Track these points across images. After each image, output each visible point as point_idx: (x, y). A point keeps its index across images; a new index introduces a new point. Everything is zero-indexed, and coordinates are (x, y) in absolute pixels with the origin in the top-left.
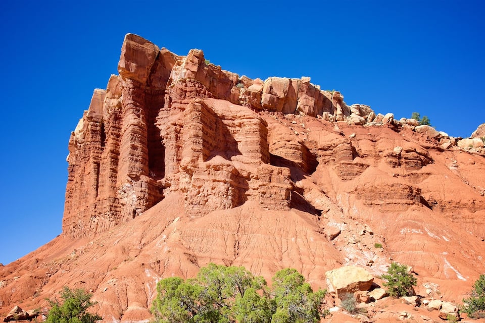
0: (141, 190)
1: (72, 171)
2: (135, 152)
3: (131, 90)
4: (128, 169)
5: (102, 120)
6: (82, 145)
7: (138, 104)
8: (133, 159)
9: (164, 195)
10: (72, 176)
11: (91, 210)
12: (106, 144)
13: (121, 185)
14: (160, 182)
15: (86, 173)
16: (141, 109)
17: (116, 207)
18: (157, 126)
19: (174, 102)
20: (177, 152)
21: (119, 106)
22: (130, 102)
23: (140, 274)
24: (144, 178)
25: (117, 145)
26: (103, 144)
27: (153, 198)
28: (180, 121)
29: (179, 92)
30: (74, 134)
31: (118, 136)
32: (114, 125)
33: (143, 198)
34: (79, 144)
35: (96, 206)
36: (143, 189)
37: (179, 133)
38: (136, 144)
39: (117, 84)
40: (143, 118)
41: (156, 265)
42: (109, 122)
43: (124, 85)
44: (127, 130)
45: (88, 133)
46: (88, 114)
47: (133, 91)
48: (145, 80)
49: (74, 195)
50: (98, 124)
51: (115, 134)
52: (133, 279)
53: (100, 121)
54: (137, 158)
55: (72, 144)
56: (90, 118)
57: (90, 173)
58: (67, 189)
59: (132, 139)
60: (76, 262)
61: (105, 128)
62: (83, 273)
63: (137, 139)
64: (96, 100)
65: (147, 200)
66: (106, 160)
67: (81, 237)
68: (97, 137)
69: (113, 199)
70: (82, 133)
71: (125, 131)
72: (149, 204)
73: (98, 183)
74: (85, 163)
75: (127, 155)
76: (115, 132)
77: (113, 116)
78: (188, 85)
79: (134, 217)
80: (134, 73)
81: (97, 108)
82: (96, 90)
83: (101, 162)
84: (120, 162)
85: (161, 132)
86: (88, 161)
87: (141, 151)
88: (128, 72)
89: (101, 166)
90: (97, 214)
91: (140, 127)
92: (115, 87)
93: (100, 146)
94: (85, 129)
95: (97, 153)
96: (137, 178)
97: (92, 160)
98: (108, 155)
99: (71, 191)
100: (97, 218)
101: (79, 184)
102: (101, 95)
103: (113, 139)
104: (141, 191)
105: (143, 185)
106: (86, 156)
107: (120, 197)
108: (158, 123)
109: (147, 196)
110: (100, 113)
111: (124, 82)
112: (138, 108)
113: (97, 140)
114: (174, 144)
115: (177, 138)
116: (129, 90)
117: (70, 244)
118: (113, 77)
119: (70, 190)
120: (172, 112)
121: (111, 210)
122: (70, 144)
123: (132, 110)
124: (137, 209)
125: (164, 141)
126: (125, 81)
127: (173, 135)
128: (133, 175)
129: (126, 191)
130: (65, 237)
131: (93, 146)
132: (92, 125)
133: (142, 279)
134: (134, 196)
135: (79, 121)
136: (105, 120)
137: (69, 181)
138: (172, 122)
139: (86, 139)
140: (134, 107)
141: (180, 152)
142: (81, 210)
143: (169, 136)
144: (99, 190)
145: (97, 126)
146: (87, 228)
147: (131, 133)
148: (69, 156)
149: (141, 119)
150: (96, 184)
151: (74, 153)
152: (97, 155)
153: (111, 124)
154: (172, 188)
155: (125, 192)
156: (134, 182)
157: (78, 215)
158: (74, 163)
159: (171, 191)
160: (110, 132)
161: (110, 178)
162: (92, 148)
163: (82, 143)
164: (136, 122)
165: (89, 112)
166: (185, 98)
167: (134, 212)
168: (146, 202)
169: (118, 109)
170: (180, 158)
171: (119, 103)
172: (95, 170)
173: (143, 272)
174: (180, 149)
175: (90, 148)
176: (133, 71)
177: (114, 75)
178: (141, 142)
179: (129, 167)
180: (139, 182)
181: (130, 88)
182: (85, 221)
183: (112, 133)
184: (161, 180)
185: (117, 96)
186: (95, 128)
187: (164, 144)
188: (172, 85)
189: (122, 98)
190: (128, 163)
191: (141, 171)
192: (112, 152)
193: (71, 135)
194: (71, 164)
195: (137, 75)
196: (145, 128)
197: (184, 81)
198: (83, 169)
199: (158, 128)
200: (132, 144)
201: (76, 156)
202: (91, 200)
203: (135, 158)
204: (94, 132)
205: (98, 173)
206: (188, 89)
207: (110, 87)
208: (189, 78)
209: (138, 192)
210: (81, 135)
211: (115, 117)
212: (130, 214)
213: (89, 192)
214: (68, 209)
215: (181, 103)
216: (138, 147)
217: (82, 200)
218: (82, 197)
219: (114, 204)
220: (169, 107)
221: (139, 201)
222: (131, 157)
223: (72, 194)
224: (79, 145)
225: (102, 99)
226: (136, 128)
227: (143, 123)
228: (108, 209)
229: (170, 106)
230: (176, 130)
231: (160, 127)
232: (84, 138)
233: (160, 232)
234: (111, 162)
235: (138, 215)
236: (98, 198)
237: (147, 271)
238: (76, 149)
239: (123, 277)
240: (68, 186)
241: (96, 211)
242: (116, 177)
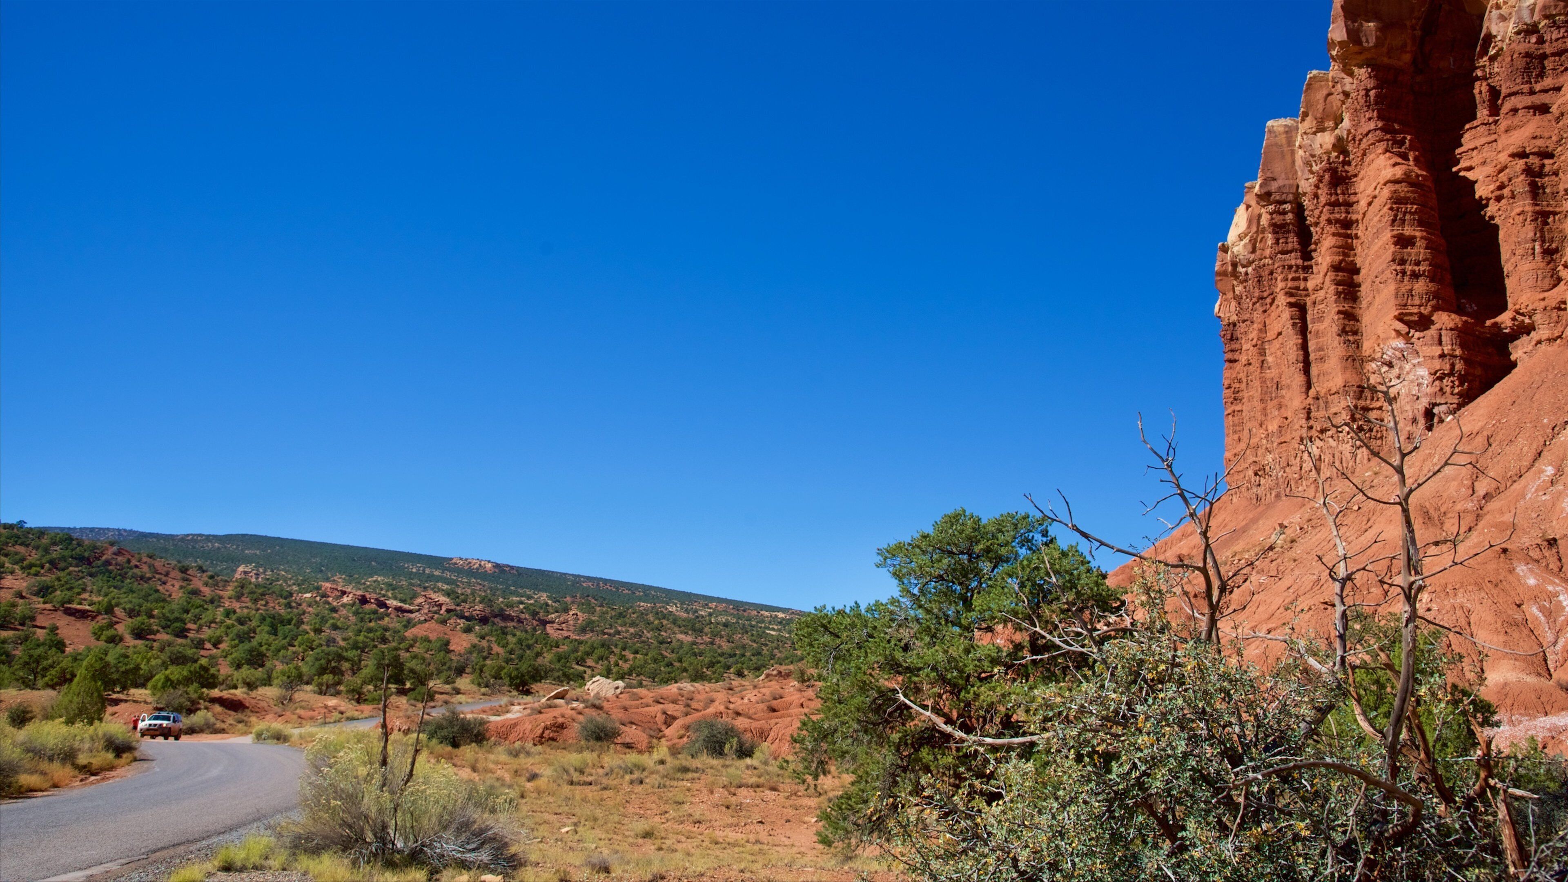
0: (1439, 352)
1: (1232, 339)
2: (1409, 254)
3: (1372, 93)
4: (1393, 302)
5: (1297, 196)
6: (1250, 270)
7: (1396, 126)
8: (1404, 273)
9: (1513, 358)
10: (1232, 351)
11: (1297, 426)
12: (1314, 254)
13: (1377, 349)
14: (1496, 324)
15: (1271, 335)
16: (1409, 137)
17: (1366, 409)
18: (1462, 174)
19: (1510, 95)
20: (1542, 231)
21: (1340, 146)
22: (1372, 125)
23: (1501, 577)
24: (1444, 320)
25: (1346, 248)
26: (1307, 255)
27: (1478, 372)
28: (1539, 143)
29: (1520, 63)
30: (1225, 249)
31: (1347, 224)
32: (1333, 199)
33: (1451, 374)
34: (1243, 266)
35: (1309, 412)
36: (1447, 349)
37: (1541, 174)
38: (1408, 231)
39: (1325, 92)
40: (1416, 159)
41: (1547, 553)
42: (1316, 196)
43: (1348, 88)
44: (1376, 200)
45: (1260, 236)
46: (1257, 187)
47: (1376, 96)
48: (1407, 57)
49: (1245, 394)
50: (1288, 207)
51: (1337, 221)
52: (1483, 594)
53: (1290, 197)
54: (1416, 268)
55: (1224, 274)
56: (1265, 197)
57: (1280, 334)
58: (1226, 383)
59: (1394, 221)
60: (1292, 554)
61: (1306, 213)
62: (1319, 580)
63: (1407, 217)
64: (1275, 148)
65: (1462, 379)
66: (1321, 294)
67: (1278, 496)
68: (1290, 240)
69: (1355, 388)
70: (1247, 240)
71: (1370, 204)
72: (1469, 389)
73: (1306, 354)
74: (1265, 311)
75: (1385, 266)
76: (1338, 216)
77: (1327, 177)
78: (1547, 37)
79: (1430, 428)
80: (1376, 46)
81: (1278, 168)
82: (1270, 123)
83: (1309, 301)
84: (1365, 290)
85: (1476, 186)
86: (1271, 304)
87: (1426, 248)
88: (1357, 48)
89: (1310, 312)
90: (1314, 433)
91: (1411, 184)
92: (1322, 101)
93: (1300, 262)
94: (1254, 229)
95: (1293, 279)
96: (1424, 323)
97: (1282, 300)
98: (1328, 279)
99: (1237, 385)
100: (1318, 443)
101: (1256, 364)
102: (1286, 132)
103: (1334, 235)
104: (1442, 356)
105: (1443, 339)
106: (1265, 294)
107: (1379, 380)
108: (1463, 164)
109: (1459, 366)
110: (1287, 179)
111: (1348, 80)
112: (1399, 137)
113: (1290, 246)
114: (1529, 208)
115: (1535, 191)
116: (1367, 95)
117: (1251, 516)
118: (1315, 77)
119: (1234, 386)
120: (1504, 124)
121: (1353, 419)
122: (1218, 274)
123: (1381, 147)
124: (1435, 405)
125: (1491, 209)
126: (1351, 74)
127: (1520, 184)
128: (1411, 314)
129: (1394, 361)
130: (1235, 500)
131: (1281, 263)
132: (1271, 214)
133: (1513, 593)
134: (1423, 372)
135: (1234, 212)
136: (1305, 194)
137: (1227, 364)
138: (1512, 149)
139: (1258, 252)
140: (1388, 136)
141: (1550, 230)
142: (1270, 428)
143: (1506, 192)
144: (1314, 370)
145: (1284, 213)
146: (1292, 473)
147: (1388, 206)
148: (1218, 303)
149: (1411, 163)
150: (1301, 358)
151: (1230, 295)
152: (1296, 284)
153: (1323, 200)
154: (1542, 333)
155: (1390, 365)
156: (1417, 334)
157: (1264, 441)
158: (1234, 318)
159: (1539, 342)
160: (1324, 218)
161: (1339, 335)
162: (1279, 270)
163: (1250, 263)
164: (1399, 172)
165: (1259, 181)
166: (1541, 75)
167: (1429, 414)
168: (1461, 384)
169: (1338, 157)
170: (1554, 246)
171: (1339, 139)
172: (1294, 325)
173: (1510, 572)
174: (1550, 220)
175: (1271, 273)
176: (1372, 42)
177: (1315, 72)
178: (1421, 223)
179: (1397, 294)
180: (1432, 332)
181: (1367, 91)
182: (1284, 455)
183: (1329, 221)
184: (1499, 319)
185: (1331, 124)
186: (1282, 217)
187: (1492, 218)
188: (1492, 52)
189: (1346, 123)
190: (1392, 287)
191: (1434, 302)
192: (1336, 268)
193: (1219, 253)
194: (1226, 322)
195: (1385, 50)
196: (1429, 183)
197: (1530, 30)
198: (1260, 326)
199: (1464, 177)
200: (1395, 232)
201: (1238, 299)
202: (1295, 400)
203: (1409, 268)
204: (1278, 229)
205: (1303, 331)
206: (1548, 49)
207: (1309, 105)
208: (1546, 17)
209: (1433, 358)
210: (1245, 245)
211: (1331, 177)
212: (1414, 421)
213: (1285, 381)
214: (1235, 432)
215: (1532, 92)
216: (1415, 237)
217: (1270, 404)
218: (1267, 398)
219: (1361, 403)
220: (1490, 115)
221: (1437, 383)
222: (1398, 268)
223: (1241, 394)
224: (1243, 270)
225: (1290, 142)
226: (1403, 188)
227: (1419, 172)
228: (1345, 417)
229: (1495, 110)
230: (1528, 171)
231: (1470, 175)
232: (1254, 251)
233: (1530, 456)
234: (1338, 294)
235: (1441, 421)
236: (1312, 392)
237: (1521, 569)
238: (1235, 283)
239: (1450, 587)
240: (1227, 375)
241: (1311, 428)
242: (1355, 333)
